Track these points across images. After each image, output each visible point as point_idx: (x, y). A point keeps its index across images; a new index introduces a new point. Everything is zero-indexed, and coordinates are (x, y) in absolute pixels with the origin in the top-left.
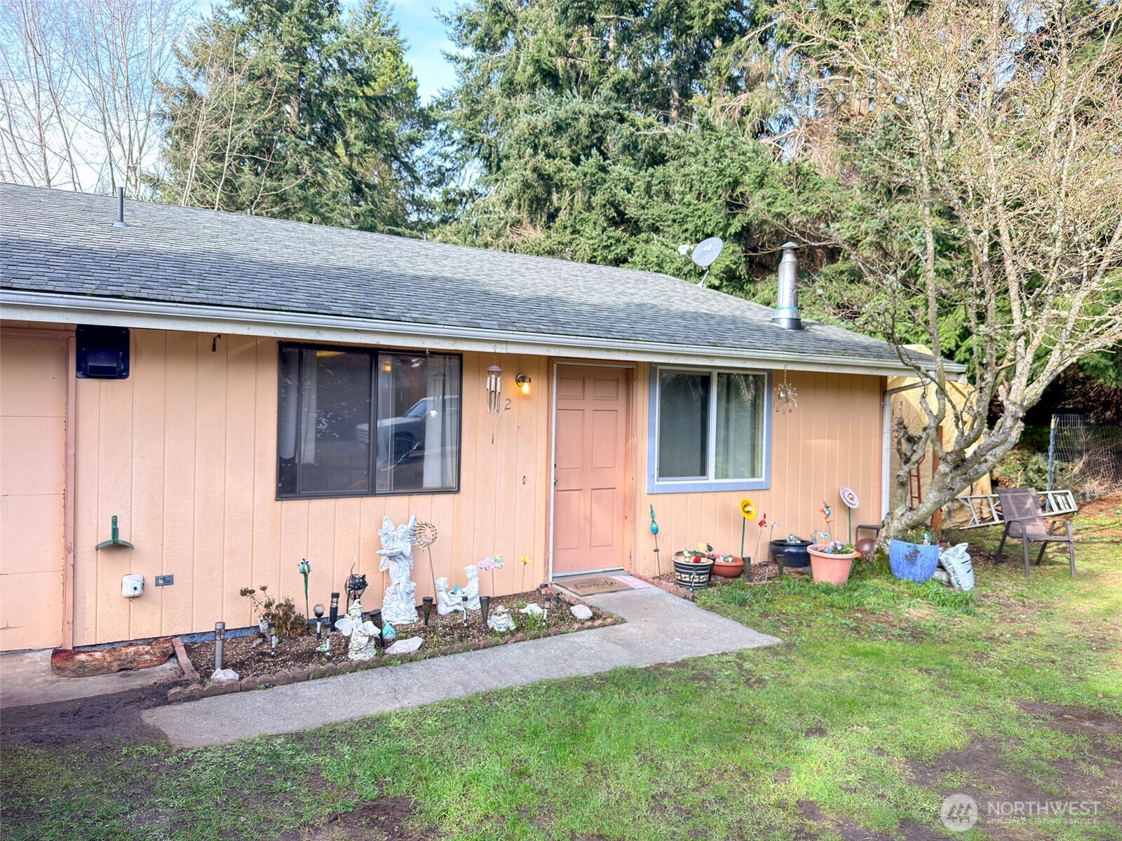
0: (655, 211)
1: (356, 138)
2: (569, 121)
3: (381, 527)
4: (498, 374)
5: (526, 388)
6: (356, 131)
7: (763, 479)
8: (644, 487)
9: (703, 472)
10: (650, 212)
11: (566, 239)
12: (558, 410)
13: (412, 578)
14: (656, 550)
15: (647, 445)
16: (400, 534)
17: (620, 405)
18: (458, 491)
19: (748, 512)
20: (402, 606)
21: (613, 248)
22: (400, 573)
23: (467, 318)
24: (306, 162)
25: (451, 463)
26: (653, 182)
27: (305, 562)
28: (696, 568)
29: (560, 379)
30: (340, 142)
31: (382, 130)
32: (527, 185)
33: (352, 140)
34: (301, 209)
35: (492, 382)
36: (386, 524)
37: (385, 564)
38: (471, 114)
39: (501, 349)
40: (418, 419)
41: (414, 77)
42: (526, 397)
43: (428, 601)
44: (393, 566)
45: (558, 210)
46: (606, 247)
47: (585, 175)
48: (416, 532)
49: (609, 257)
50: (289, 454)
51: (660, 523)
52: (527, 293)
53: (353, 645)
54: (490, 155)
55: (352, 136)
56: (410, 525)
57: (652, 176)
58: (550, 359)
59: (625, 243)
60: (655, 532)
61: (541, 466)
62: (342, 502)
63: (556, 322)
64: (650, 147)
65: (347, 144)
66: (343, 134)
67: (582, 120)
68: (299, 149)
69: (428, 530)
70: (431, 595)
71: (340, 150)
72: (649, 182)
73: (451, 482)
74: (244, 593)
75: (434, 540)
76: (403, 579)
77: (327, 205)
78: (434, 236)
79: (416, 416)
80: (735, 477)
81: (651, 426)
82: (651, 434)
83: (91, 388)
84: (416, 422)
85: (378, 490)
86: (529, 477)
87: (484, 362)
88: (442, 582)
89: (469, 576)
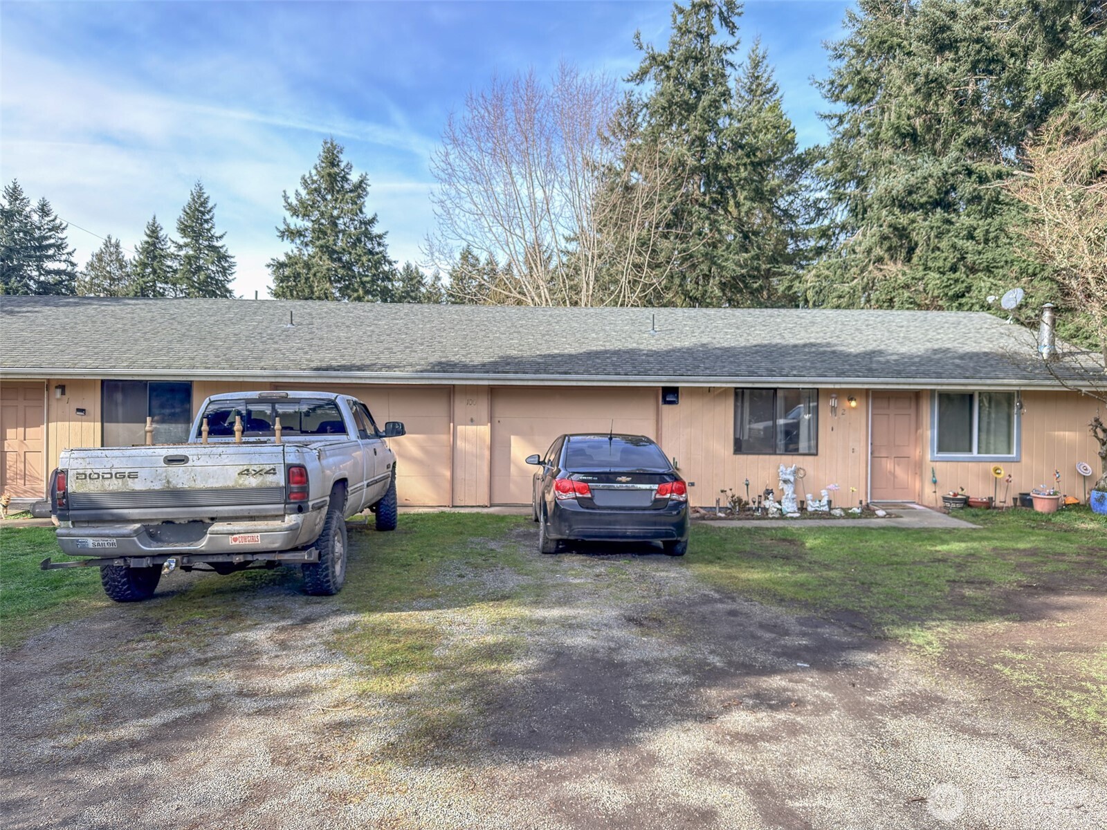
0: (990, 255)
1: (745, 198)
2: (919, 185)
3: (779, 468)
4: (836, 398)
5: (853, 404)
6: (745, 193)
7: (1014, 455)
8: (928, 457)
9: (970, 450)
10: (985, 257)
11: (919, 275)
12: (872, 415)
13: (794, 492)
14: (935, 492)
15: (930, 432)
16: (788, 472)
17: (912, 411)
18: (816, 454)
19: (999, 474)
20: (790, 504)
21: (953, 286)
22: (789, 489)
23: (819, 372)
24: (707, 225)
25: (813, 443)
26: (991, 230)
27: (747, 480)
28: (954, 499)
29: (874, 398)
30: (732, 202)
31: (765, 189)
32: (884, 238)
33: (742, 201)
34: (703, 262)
35: (833, 402)
36: (781, 468)
37: (781, 485)
38: (842, 166)
39: (837, 386)
40: (795, 421)
41: (792, 127)
42: (854, 408)
43: (802, 502)
44: (785, 487)
45: (916, 244)
46: (946, 286)
47: (932, 228)
48: (795, 472)
49: (950, 294)
50: (738, 436)
51: (938, 478)
52: (860, 349)
53: (770, 511)
54: (856, 206)
55: (742, 197)
56: (793, 468)
57: (989, 224)
58: (867, 390)
59: (963, 282)
60: (935, 482)
61: (863, 443)
62: (761, 457)
63: (870, 370)
64: (992, 197)
65: (738, 205)
66: (735, 196)
67: (931, 182)
68: (702, 216)
69: (802, 472)
70: (804, 499)
71: (731, 208)
72: (987, 230)
73: (813, 451)
74: (722, 491)
75: (805, 475)
76: (790, 492)
77: (723, 256)
78: (809, 271)
79: (793, 419)
80: (995, 453)
81: (932, 423)
82: (932, 428)
83: (666, 409)
84: (793, 423)
85: (778, 452)
86: (856, 449)
87: (830, 393)
88: (809, 496)
89: (823, 495)
